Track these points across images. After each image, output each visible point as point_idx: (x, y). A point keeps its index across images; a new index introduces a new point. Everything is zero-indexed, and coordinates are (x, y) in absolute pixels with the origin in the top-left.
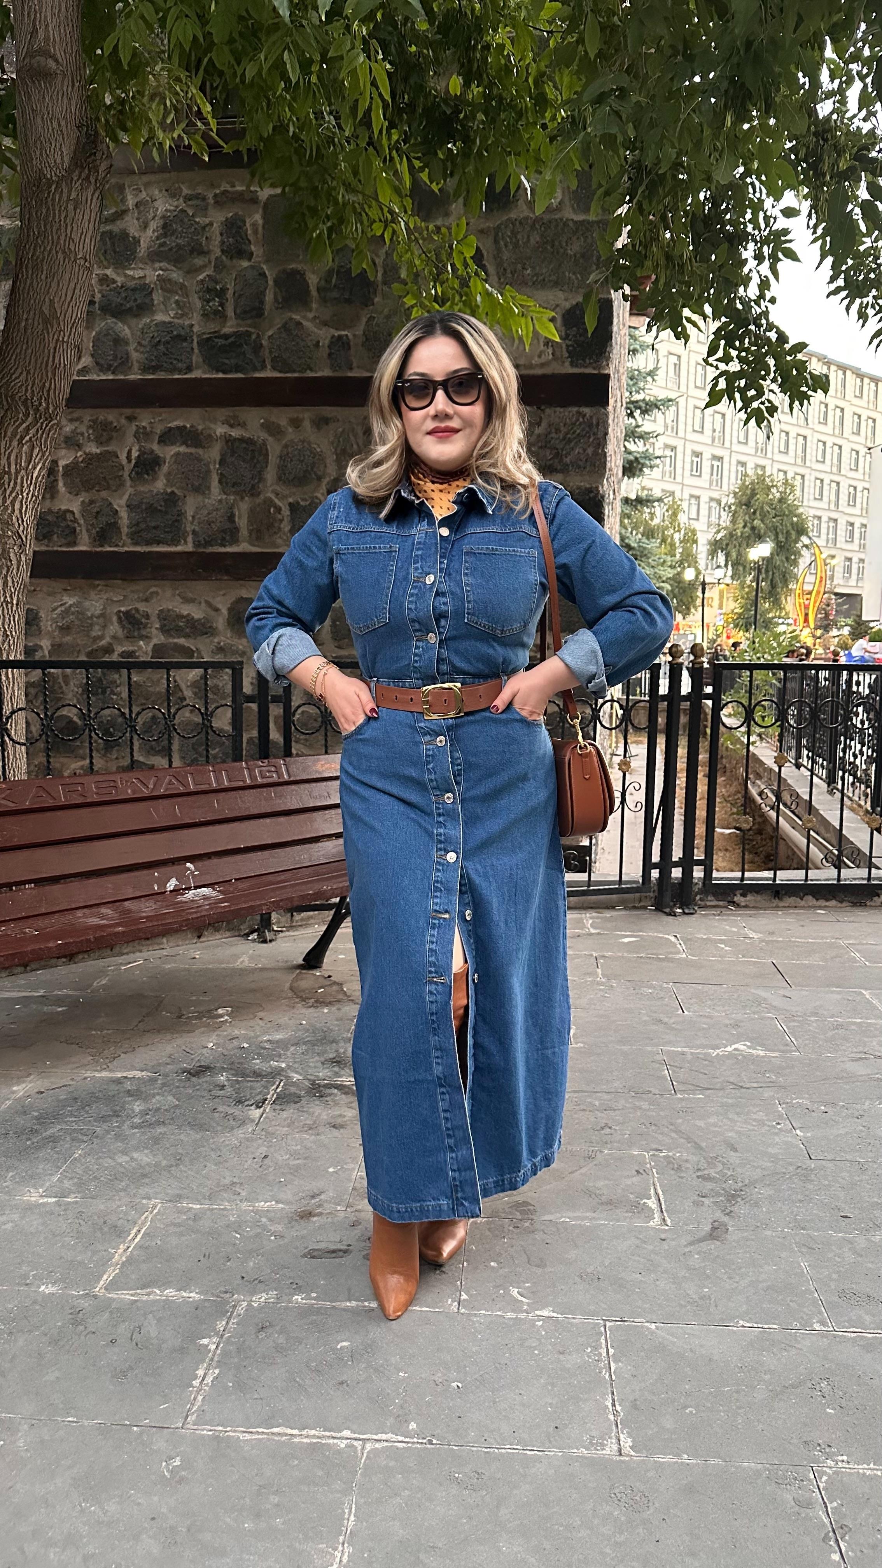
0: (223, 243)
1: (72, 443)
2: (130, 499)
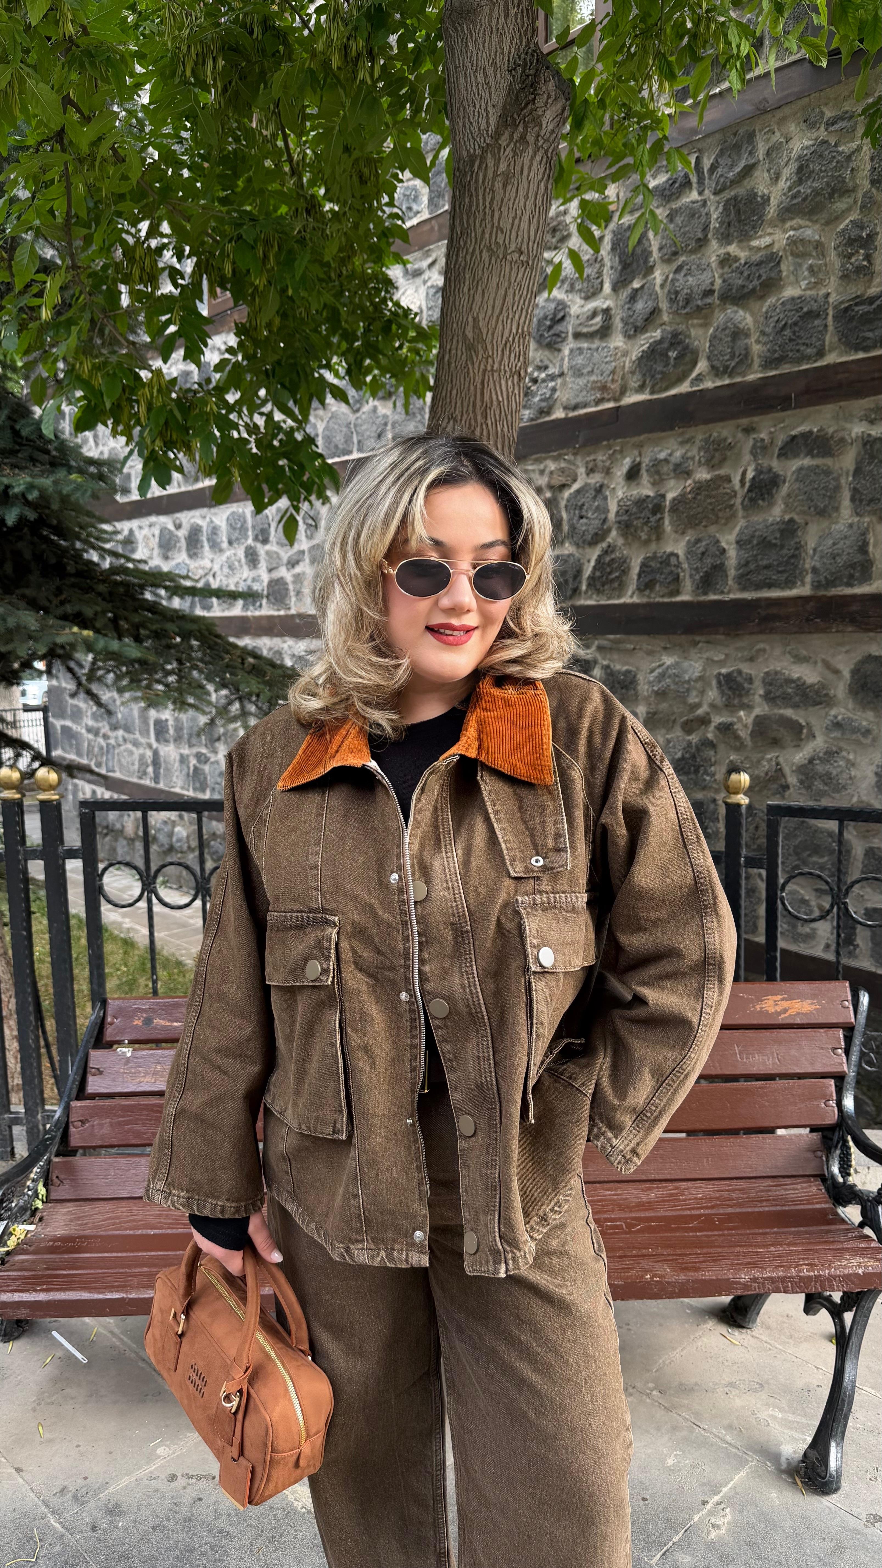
0: (873, 170)
1: (682, 471)
2: (741, 533)
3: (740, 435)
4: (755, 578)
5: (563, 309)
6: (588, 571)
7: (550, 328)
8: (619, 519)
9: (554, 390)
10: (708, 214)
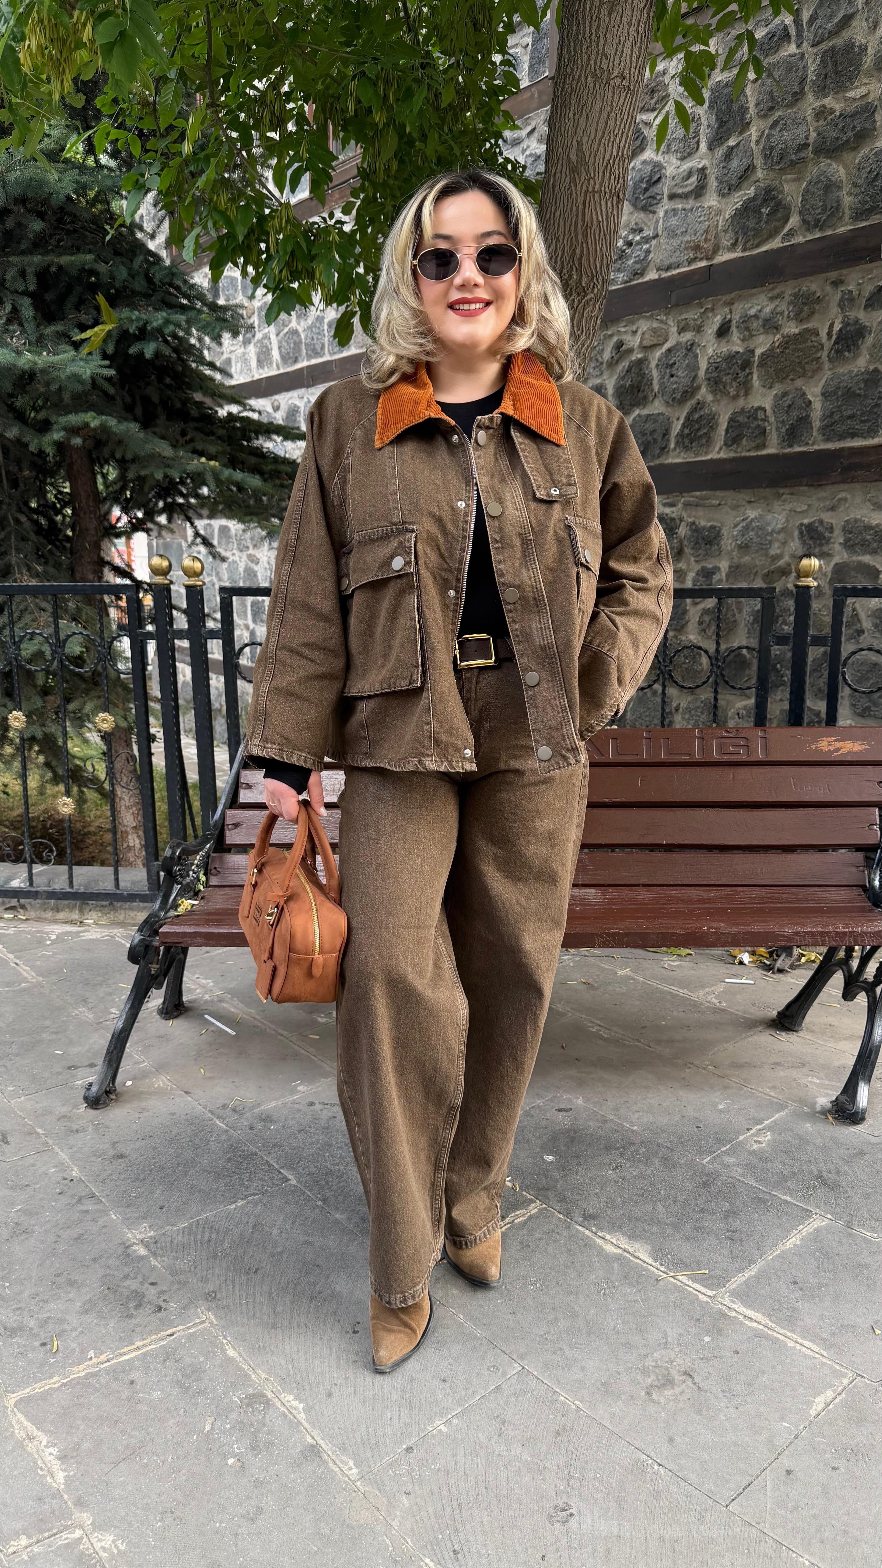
1: (770, 325)
2: (826, 385)
3: (828, 288)
4: (840, 428)
5: (660, 170)
6: (677, 428)
7: (646, 190)
8: (708, 376)
9: (648, 252)
10: (805, 67)
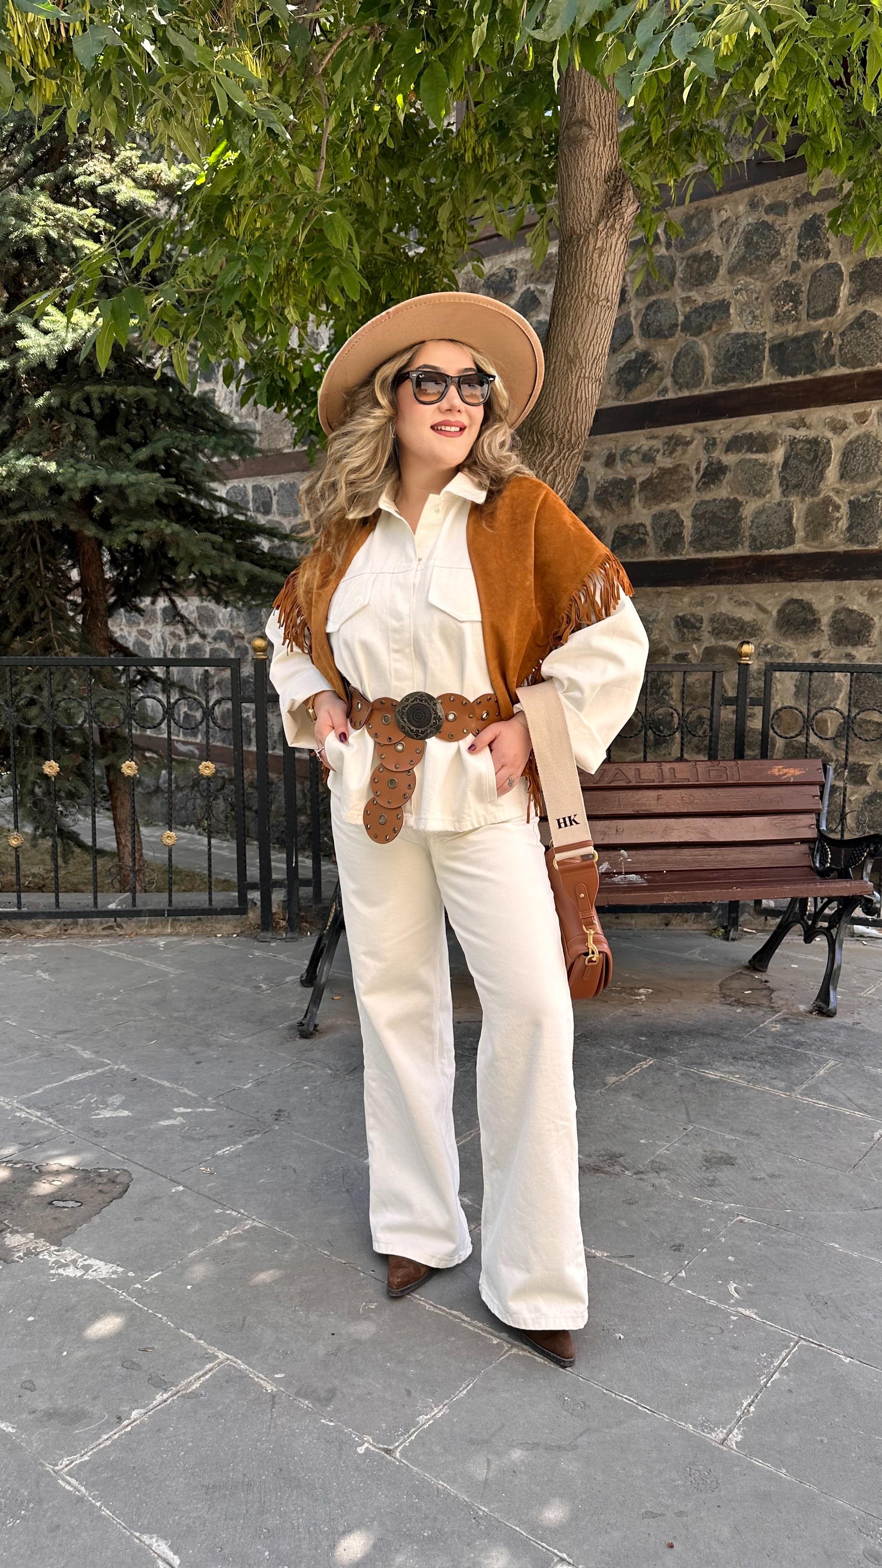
0: (800, 246)
1: (649, 460)
2: (695, 508)
3: (696, 434)
4: (707, 542)
8: (597, 497)
10: (674, 267)
